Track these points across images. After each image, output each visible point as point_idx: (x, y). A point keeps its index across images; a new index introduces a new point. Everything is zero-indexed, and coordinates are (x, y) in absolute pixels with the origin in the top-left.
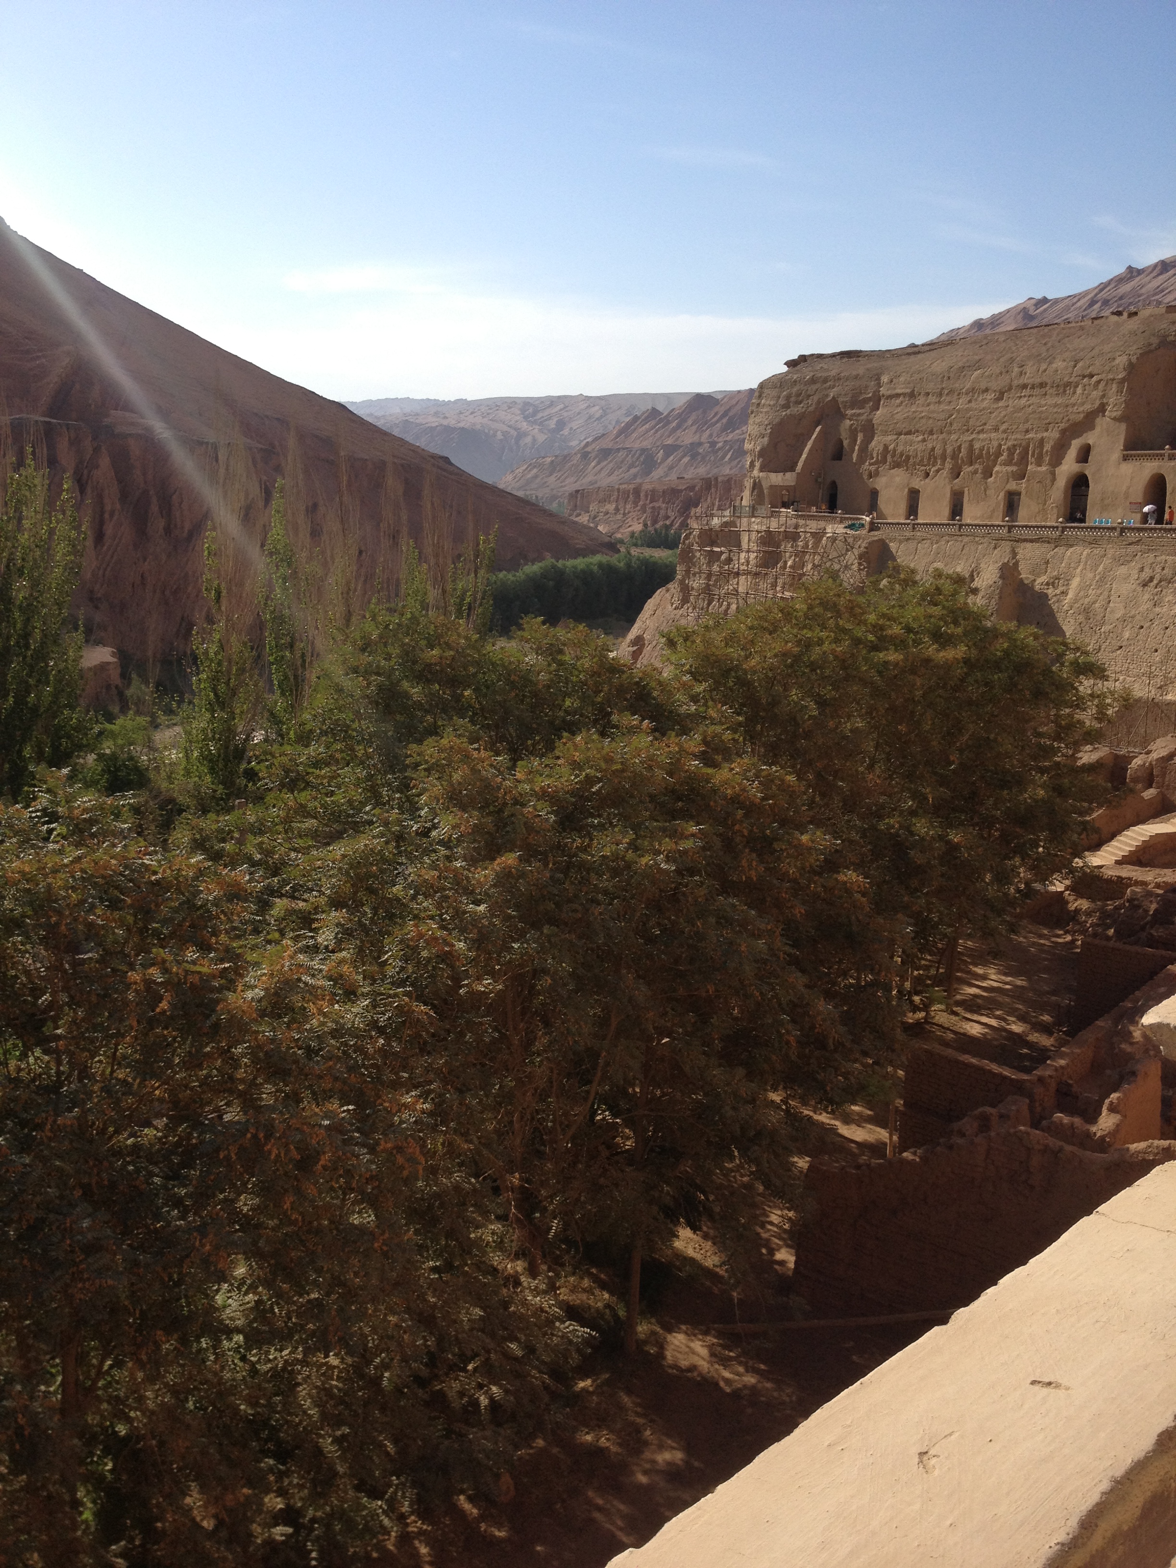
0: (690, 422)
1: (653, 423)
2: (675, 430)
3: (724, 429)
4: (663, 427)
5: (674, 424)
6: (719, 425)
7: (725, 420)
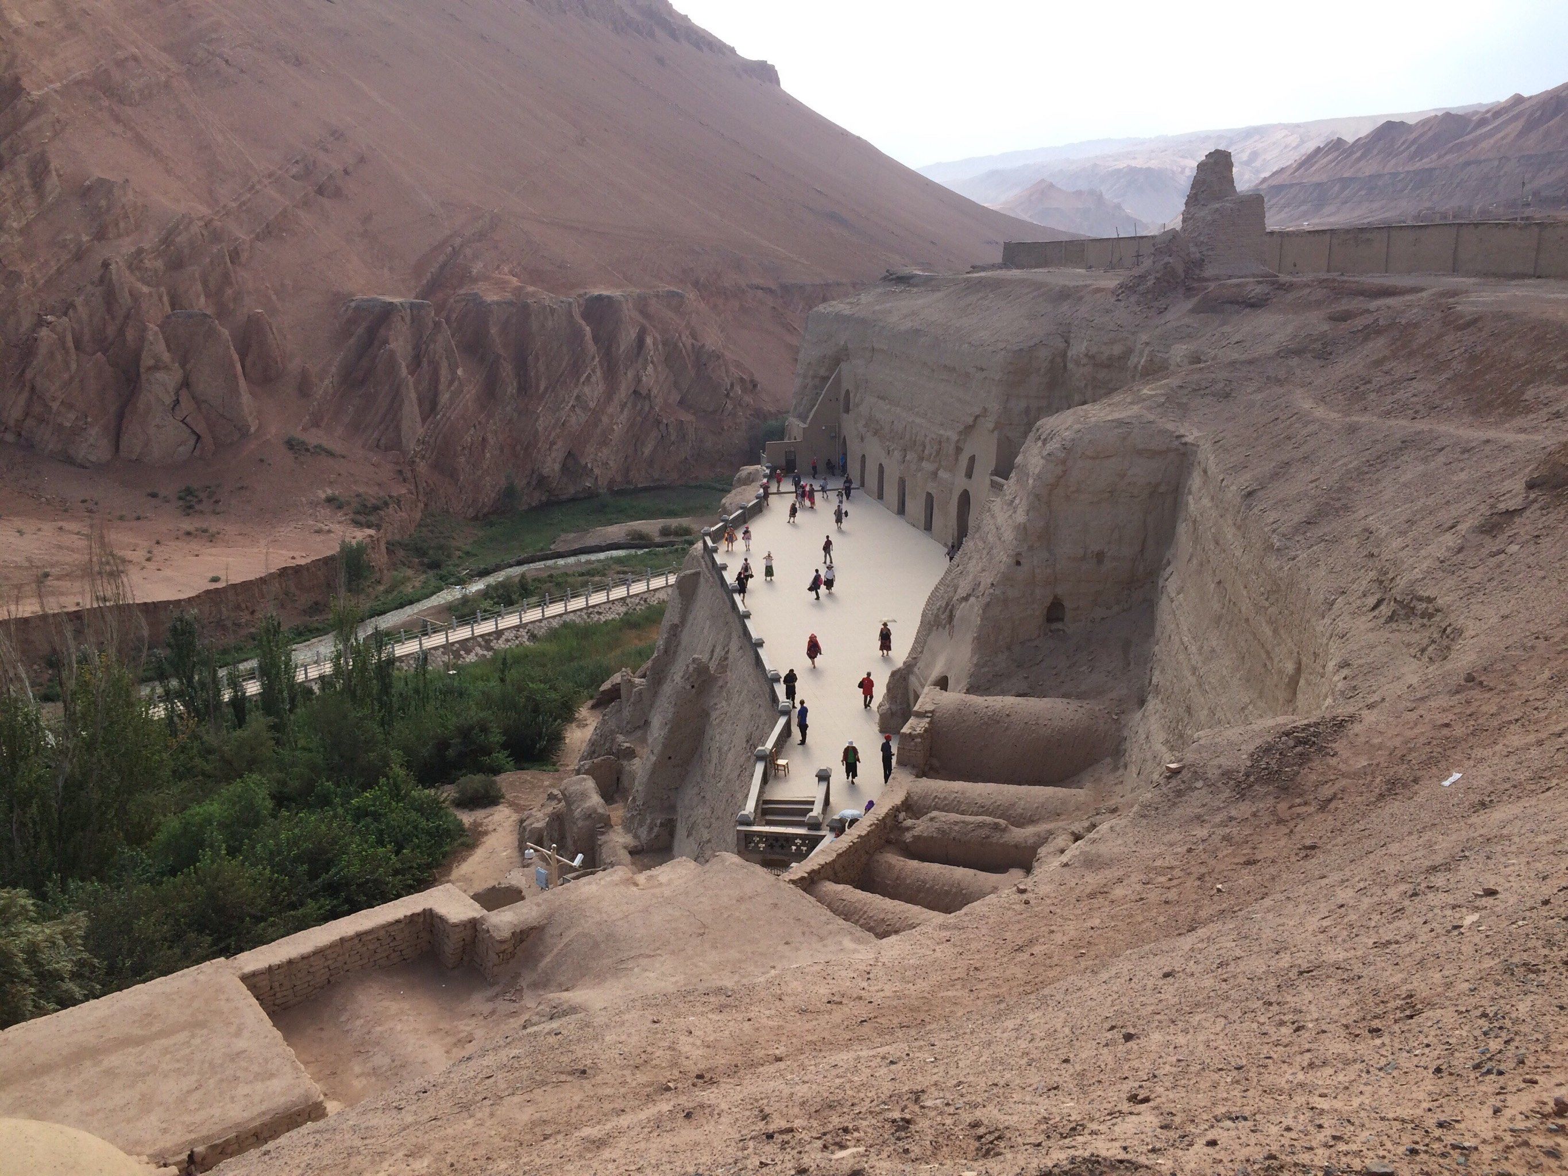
0: (1375, 152)
1: (1336, 154)
2: (1359, 159)
3: (1411, 158)
4: (1346, 158)
5: (1358, 154)
6: (1405, 154)
7: (1413, 148)
